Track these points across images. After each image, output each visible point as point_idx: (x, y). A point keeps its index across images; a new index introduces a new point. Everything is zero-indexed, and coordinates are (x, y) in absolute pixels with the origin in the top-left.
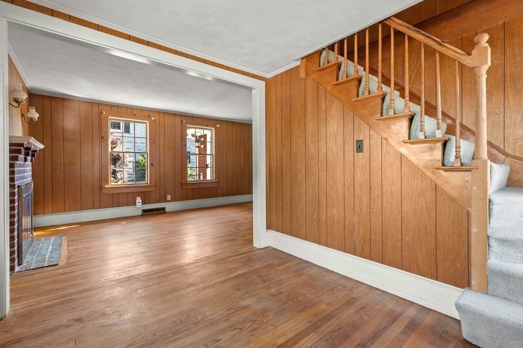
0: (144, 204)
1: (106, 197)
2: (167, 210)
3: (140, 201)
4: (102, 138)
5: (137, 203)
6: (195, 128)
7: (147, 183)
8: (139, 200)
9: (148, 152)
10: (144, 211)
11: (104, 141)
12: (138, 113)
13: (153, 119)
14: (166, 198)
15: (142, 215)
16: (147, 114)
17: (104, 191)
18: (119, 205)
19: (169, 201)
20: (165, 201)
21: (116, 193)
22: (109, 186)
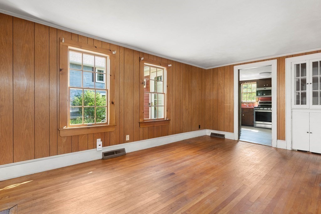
0: (105, 146)
1: (64, 140)
2: (127, 151)
3: (101, 143)
4: (61, 70)
5: (98, 145)
6: (150, 66)
7: (107, 123)
8: (99, 142)
9: (109, 89)
10: (105, 154)
11: (62, 74)
12: (99, 45)
13: (114, 53)
14: (125, 138)
15: (103, 159)
16: (108, 47)
17: (62, 134)
18: (78, 149)
19: (128, 142)
20: (125, 142)
21: (75, 136)
22: (68, 128)
